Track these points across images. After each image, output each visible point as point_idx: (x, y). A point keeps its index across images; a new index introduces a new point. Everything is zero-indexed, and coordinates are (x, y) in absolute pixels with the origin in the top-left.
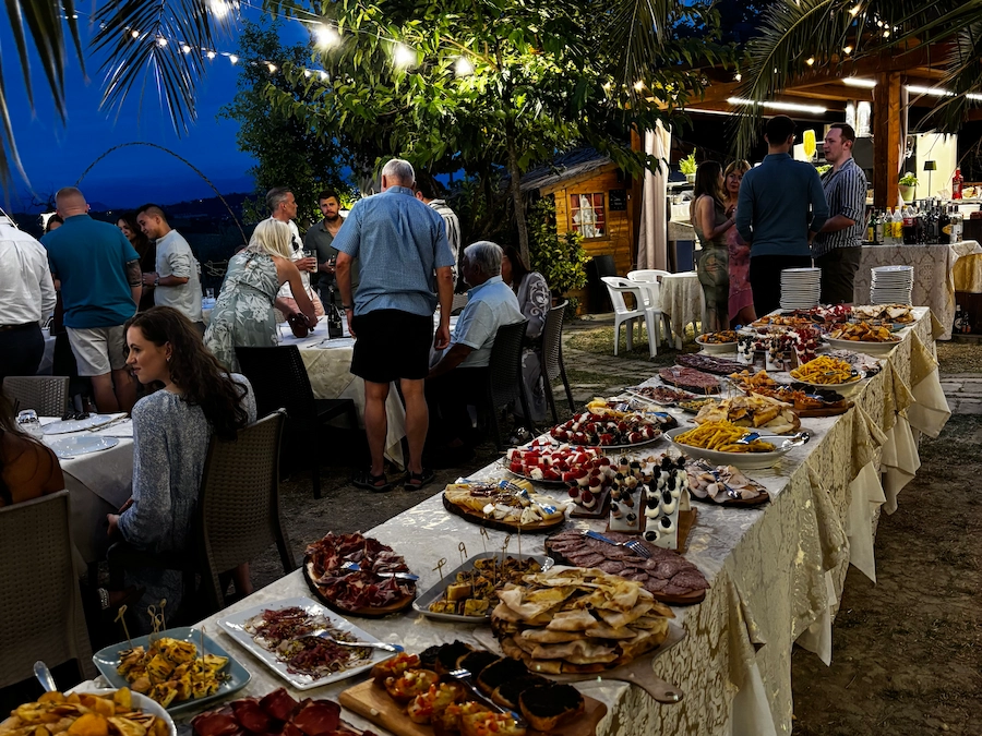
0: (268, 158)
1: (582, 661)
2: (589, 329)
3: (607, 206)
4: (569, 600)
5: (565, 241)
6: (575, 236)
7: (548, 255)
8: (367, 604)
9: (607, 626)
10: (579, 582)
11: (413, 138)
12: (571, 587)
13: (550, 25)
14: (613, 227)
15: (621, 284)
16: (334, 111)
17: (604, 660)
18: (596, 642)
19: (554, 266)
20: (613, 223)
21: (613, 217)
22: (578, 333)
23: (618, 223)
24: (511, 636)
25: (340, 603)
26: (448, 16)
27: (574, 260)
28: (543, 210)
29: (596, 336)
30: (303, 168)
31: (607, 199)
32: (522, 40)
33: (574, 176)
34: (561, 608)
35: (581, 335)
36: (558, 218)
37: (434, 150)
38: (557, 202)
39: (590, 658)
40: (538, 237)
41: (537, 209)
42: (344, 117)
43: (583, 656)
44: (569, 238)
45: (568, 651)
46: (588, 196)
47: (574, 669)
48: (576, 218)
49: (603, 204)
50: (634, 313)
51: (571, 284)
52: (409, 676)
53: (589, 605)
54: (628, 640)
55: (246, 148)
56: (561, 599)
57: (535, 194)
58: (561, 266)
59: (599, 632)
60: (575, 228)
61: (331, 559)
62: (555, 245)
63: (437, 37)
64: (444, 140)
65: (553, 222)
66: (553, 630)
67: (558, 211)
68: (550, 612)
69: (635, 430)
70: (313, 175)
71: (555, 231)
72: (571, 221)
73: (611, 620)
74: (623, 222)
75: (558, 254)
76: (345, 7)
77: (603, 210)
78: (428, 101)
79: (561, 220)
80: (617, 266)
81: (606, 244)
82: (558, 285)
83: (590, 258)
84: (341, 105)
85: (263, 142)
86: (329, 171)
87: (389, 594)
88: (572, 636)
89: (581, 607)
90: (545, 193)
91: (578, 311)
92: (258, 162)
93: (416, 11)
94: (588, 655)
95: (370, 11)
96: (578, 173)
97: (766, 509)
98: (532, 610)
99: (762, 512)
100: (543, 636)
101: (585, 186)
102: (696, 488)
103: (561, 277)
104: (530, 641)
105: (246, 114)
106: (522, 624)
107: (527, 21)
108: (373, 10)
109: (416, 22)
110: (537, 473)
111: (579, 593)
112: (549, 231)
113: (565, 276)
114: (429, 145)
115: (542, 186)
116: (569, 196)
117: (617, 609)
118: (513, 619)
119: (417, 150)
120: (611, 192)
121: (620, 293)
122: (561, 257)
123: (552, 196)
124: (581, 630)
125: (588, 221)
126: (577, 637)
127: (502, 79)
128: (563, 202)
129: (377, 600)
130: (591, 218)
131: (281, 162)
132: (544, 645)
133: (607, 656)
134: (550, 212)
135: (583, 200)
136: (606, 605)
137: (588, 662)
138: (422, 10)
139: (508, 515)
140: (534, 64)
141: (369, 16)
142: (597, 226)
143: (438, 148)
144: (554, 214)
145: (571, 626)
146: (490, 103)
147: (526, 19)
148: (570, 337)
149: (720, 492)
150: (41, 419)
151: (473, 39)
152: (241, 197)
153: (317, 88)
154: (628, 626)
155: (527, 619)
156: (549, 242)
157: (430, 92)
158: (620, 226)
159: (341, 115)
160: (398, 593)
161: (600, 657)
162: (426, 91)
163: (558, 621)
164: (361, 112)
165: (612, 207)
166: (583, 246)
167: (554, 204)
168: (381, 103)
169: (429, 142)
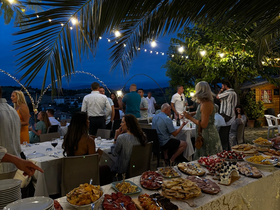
0: (173, 78)
1: (176, 197)
2: (263, 130)
3: (273, 93)
4: (178, 184)
5: (258, 103)
6: (261, 102)
7: (252, 107)
8: (149, 186)
9: (184, 190)
10: (181, 180)
11: (207, 74)
12: (179, 181)
13: (248, 44)
14: (275, 100)
15: (271, 117)
16: (186, 67)
17: (181, 197)
18: (181, 193)
19: (254, 111)
20: (275, 99)
21: (275, 97)
22: (259, 131)
23: (277, 99)
24: (164, 190)
25: (144, 186)
26: (218, 42)
27: (261, 109)
28: (251, 94)
29: (264, 133)
30: (182, 81)
31: (273, 92)
32: (239, 48)
33: (262, 84)
34: (175, 185)
35: (260, 132)
36: (256, 97)
37: (212, 77)
38: (256, 92)
39: (178, 196)
40: (249, 102)
41: (249, 94)
42: (188, 69)
43: (177, 196)
44: (259, 103)
45: (174, 194)
46: (267, 90)
47: (175, 199)
48: (262, 97)
49: (272, 93)
50: (274, 126)
51: (259, 116)
52: (144, 198)
53: (181, 185)
54: (188, 194)
55: (167, 75)
56: (176, 184)
57: (249, 89)
58: (256, 111)
59: (182, 191)
60: (262, 100)
61: (146, 176)
62: (255, 104)
63: (215, 48)
64: (216, 74)
65: (255, 98)
66: (172, 190)
67: (256, 94)
68: (173, 186)
69: (241, 156)
70: (184, 83)
71: (255, 100)
72: (260, 98)
73: (185, 189)
74: (278, 99)
75: (255, 107)
76: (189, 41)
77: (271, 95)
78: (210, 65)
79: (257, 97)
80: (275, 112)
81: (272, 105)
82: (255, 116)
83: (266, 109)
84: (187, 65)
85: (172, 74)
86: (189, 82)
87: (154, 185)
88: (176, 191)
89: (180, 186)
90: (252, 89)
91: (262, 125)
92: (171, 79)
93: (210, 41)
94: (178, 195)
95: (196, 42)
96: (264, 84)
97: (260, 179)
98: (169, 185)
99: (258, 180)
100: (170, 191)
101: (266, 88)
102: (243, 171)
103: (256, 114)
104: (167, 191)
105: (168, 67)
106: (166, 188)
107: (241, 43)
108: (197, 41)
109: (208, 44)
110: (204, 163)
111: (180, 183)
112: (253, 100)
113: (257, 114)
114: (211, 76)
115: (252, 87)
116: (260, 90)
117: (187, 187)
118: (164, 186)
119: (208, 77)
120: (274, 90)
121: (270, 120)
122: (256, 108)
123: (255, 90)
124: (177, 190)
125: (266, 98)
126: (177, 191)
127: (232, 59)
128: (258, 92)
129: (151, 186)
130: (268, 97)
131: (176, 79)
132: (170, 193)
133: (182, 196)
134: (253, 95)
135: (265, 91)
136: (185, 186)
137: (178, 197)
138: (212, 40)
139: (189, 171)
140: (243, 54)
141: (196, 43)
142: (269, 99)
143: (214, 77)
144: (255, 95)
145: (176, 189)
146: (230, 65)
147: (241, 42)
148: (256, 132)
149: (248, 173)
150: (102, 139)
151: (226, 48)
152: (165, 88)
153: (183, 61)
154: (189, 191)
155: (167, 187)
156: (253, 104)
157: (211, 62)
158: (277, 100)
159: (187, 68)
160: (157, 185)
161: (180, 196)
162: (210, 62)
163: (173, 188)
164: (193, 67)
165: (275, 94)
166: (264, 105)
167: (255, 92)
168: (199, 65)
169: (212, 75)
